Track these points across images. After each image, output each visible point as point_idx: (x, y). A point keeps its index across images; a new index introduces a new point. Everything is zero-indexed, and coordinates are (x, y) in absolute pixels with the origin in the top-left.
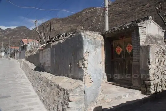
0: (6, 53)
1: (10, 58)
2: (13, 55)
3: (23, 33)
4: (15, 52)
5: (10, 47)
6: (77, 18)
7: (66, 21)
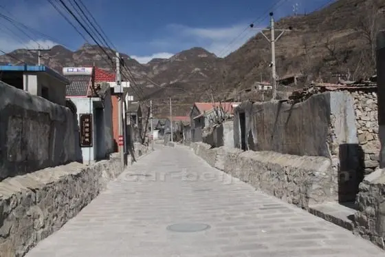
0: (161, 131)
1: (172, 142)
2: (178, 136)
3: (196, 69)
4: (182, 129)
5: (170, 118)
6: (361, 8)
7: (324, 22)
